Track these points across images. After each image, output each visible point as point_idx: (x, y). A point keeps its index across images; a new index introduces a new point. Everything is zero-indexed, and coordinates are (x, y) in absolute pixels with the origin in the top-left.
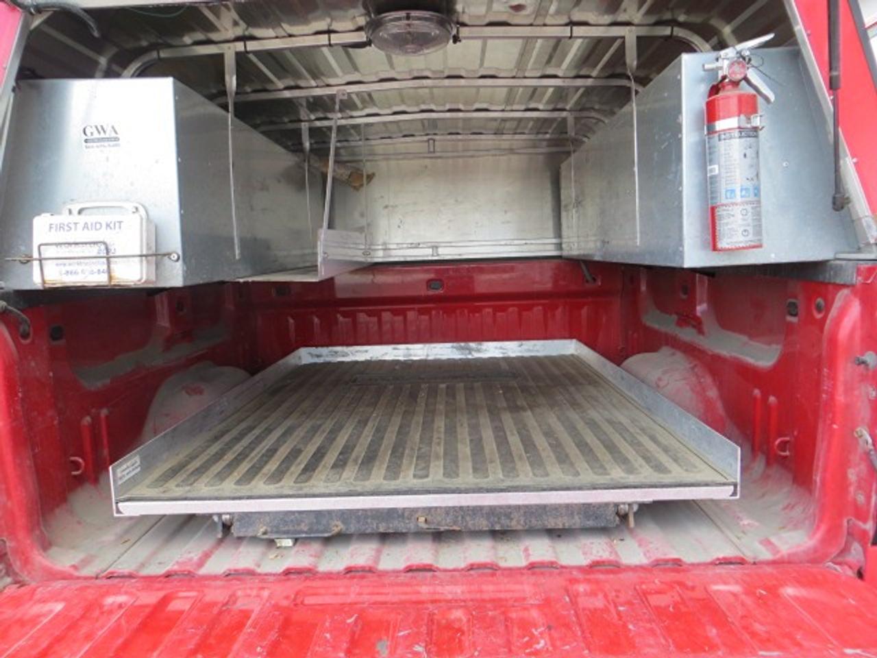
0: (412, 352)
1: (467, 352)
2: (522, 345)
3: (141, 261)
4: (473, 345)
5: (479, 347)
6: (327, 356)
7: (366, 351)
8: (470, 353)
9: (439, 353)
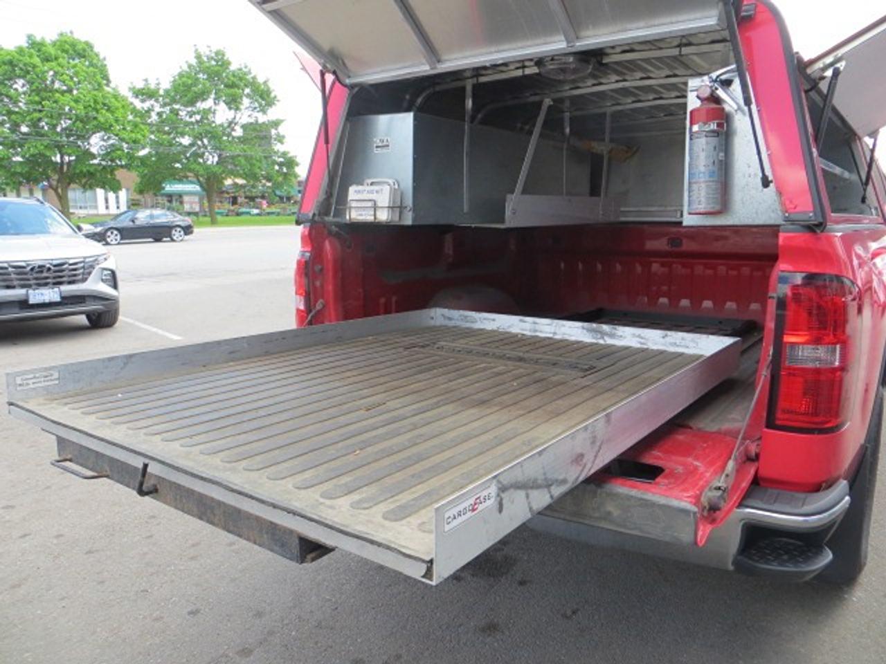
0: (537, 327)
1: (599, 336)
2: (666, 335)
3: (389, 211)
4: (605, 327)
5: (614, 331)
6: (458, 320)
7: (494, 320)
8: (603, 338)
9: (567, 332)
